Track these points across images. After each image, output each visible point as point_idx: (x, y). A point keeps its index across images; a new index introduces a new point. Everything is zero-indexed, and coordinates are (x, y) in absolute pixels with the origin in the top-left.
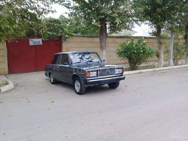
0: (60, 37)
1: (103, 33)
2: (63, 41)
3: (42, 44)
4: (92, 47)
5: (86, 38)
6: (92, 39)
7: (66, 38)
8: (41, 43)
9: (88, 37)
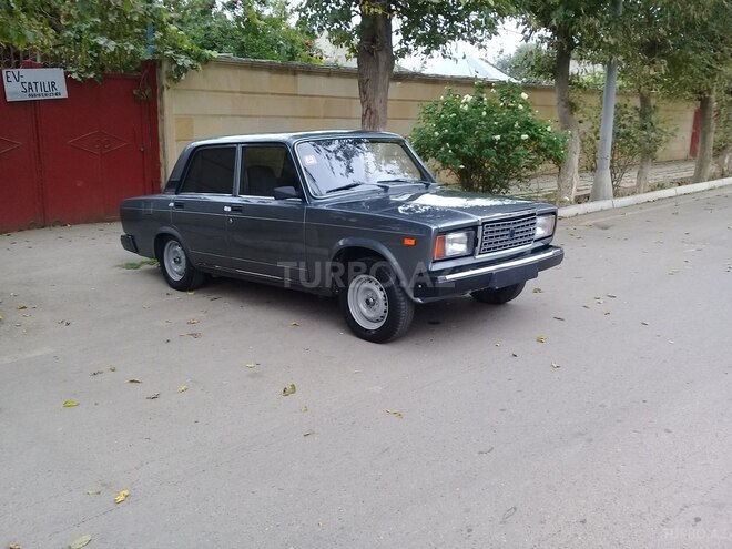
0: (151, 67)
1: (380, 54)
2: (165, 82)
3: (64, 95)
4: (288, 117)
5: (264, 76)
6: (290, 78)
7: (182, 70)
8: (62, 91)
9: (272, 69)
